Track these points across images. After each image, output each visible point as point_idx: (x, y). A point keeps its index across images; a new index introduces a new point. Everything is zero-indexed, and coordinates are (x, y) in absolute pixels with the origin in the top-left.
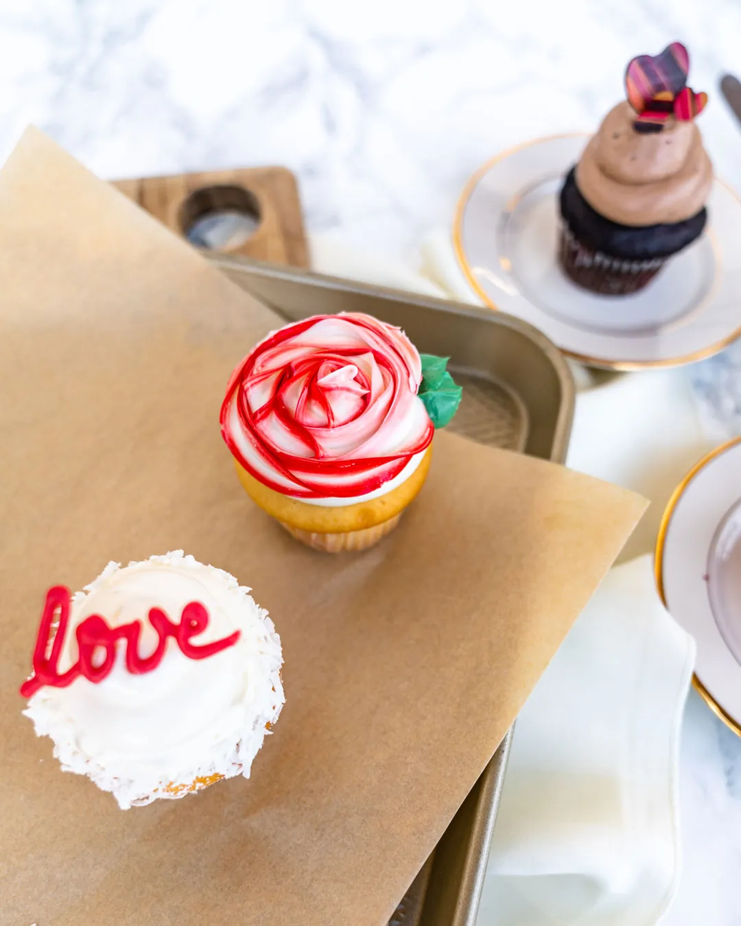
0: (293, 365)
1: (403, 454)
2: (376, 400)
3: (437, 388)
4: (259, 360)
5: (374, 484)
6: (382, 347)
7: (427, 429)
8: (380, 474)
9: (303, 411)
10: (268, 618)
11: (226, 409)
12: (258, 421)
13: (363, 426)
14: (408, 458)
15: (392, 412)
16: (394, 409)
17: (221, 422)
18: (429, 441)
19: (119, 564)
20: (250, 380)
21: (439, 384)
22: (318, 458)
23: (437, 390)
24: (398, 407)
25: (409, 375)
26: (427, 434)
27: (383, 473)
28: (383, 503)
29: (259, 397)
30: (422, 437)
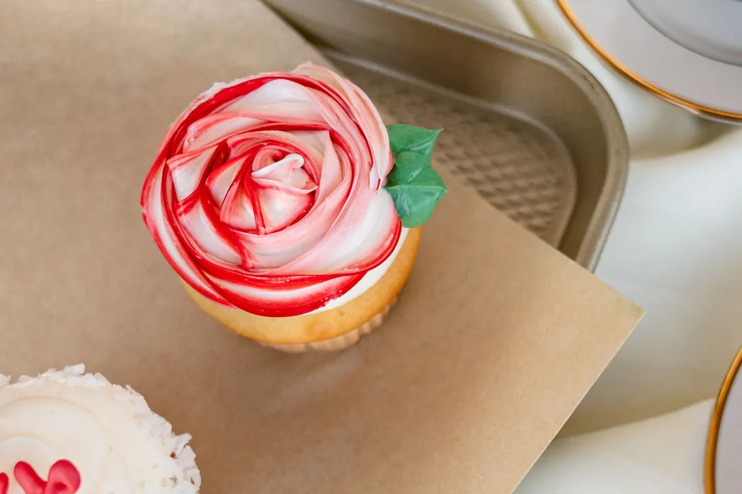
0: (230, 142)
1: (351, 271)
2: (323, 200)
3: (411, 179)
4: (193, 128)
5: (316, 302)
6: (343, 125)
7: (389, 235)
8: (325, 290)
9: (231, 209)
10: (188, 447)
11: (149, 188)
12: (180, 215)
13: (304, 232)
14: (358, 276)
15: (343, 216)
16: (346, 210)
17: (142, 203)
18: (389, 251)
19: (9, 377)
20: (178, 159)
21: (415, 173)
22: (247, 269)
23: (410, 183)
24: (353, 207)
25: (371, 165)
26: (388, 243)
27: (328, 290)
28: (342, 314)
29: (185, 180)
30: (382, 246)
